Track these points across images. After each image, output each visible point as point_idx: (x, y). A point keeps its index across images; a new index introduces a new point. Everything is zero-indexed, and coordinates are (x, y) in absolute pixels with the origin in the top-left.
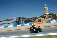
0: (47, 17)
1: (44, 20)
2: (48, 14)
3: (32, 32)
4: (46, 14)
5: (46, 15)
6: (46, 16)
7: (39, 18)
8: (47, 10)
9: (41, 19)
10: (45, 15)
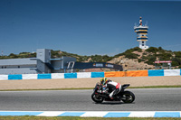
0: (143, 57)
1: (133, 67)
2: (147, 47)
3: (100, 102)
4: (141, 47)
5: (140, 50)
6: (141, 54)
7: (118, 59)
8: (145, 34)
9: (124, 61)
10: (138, 49)
